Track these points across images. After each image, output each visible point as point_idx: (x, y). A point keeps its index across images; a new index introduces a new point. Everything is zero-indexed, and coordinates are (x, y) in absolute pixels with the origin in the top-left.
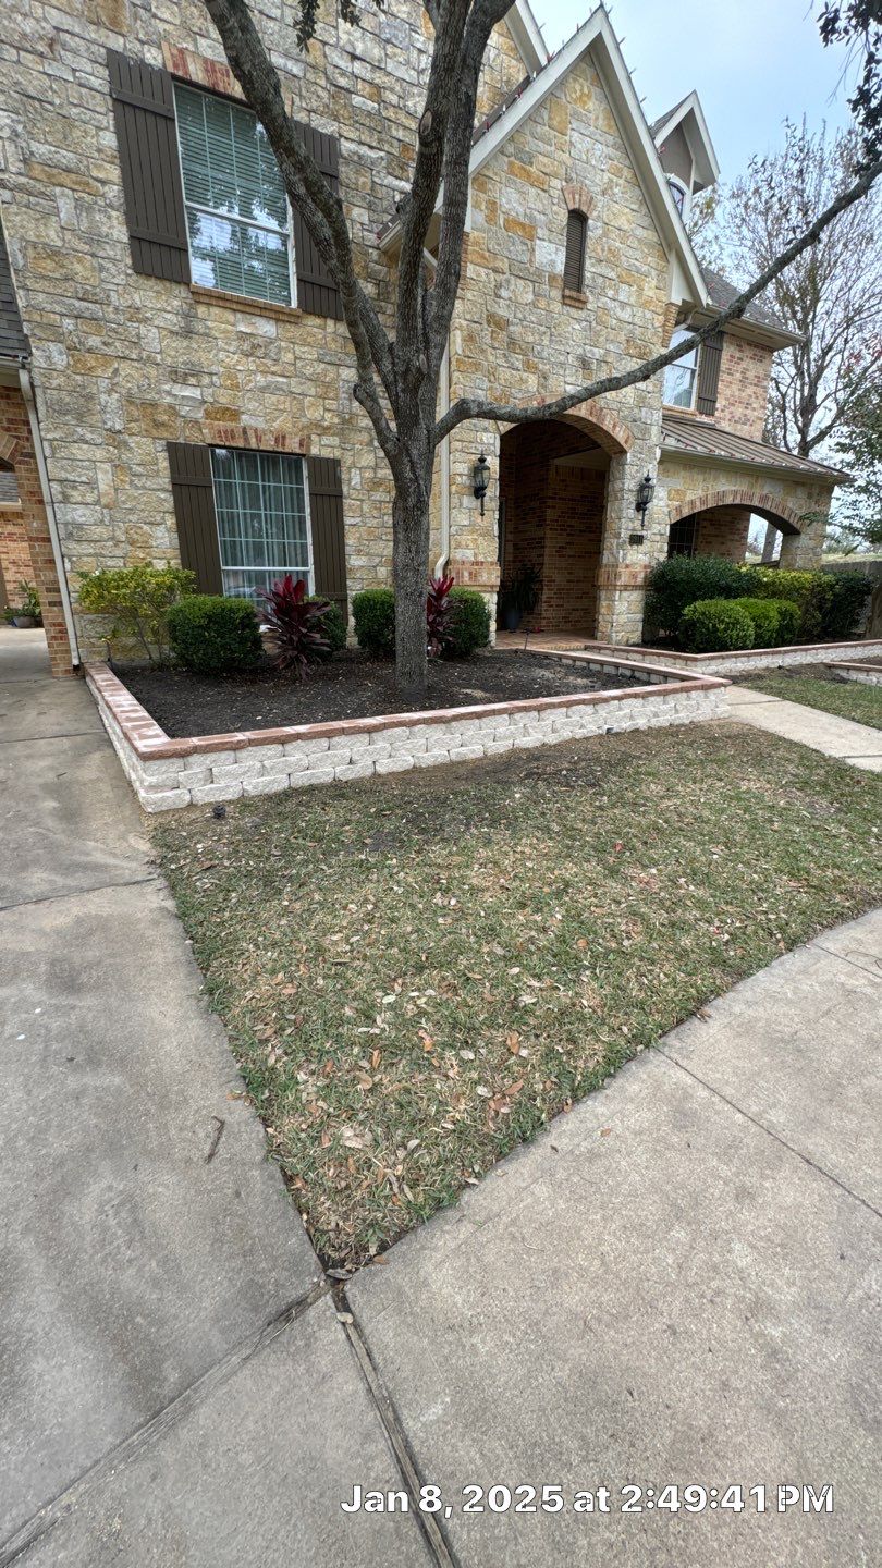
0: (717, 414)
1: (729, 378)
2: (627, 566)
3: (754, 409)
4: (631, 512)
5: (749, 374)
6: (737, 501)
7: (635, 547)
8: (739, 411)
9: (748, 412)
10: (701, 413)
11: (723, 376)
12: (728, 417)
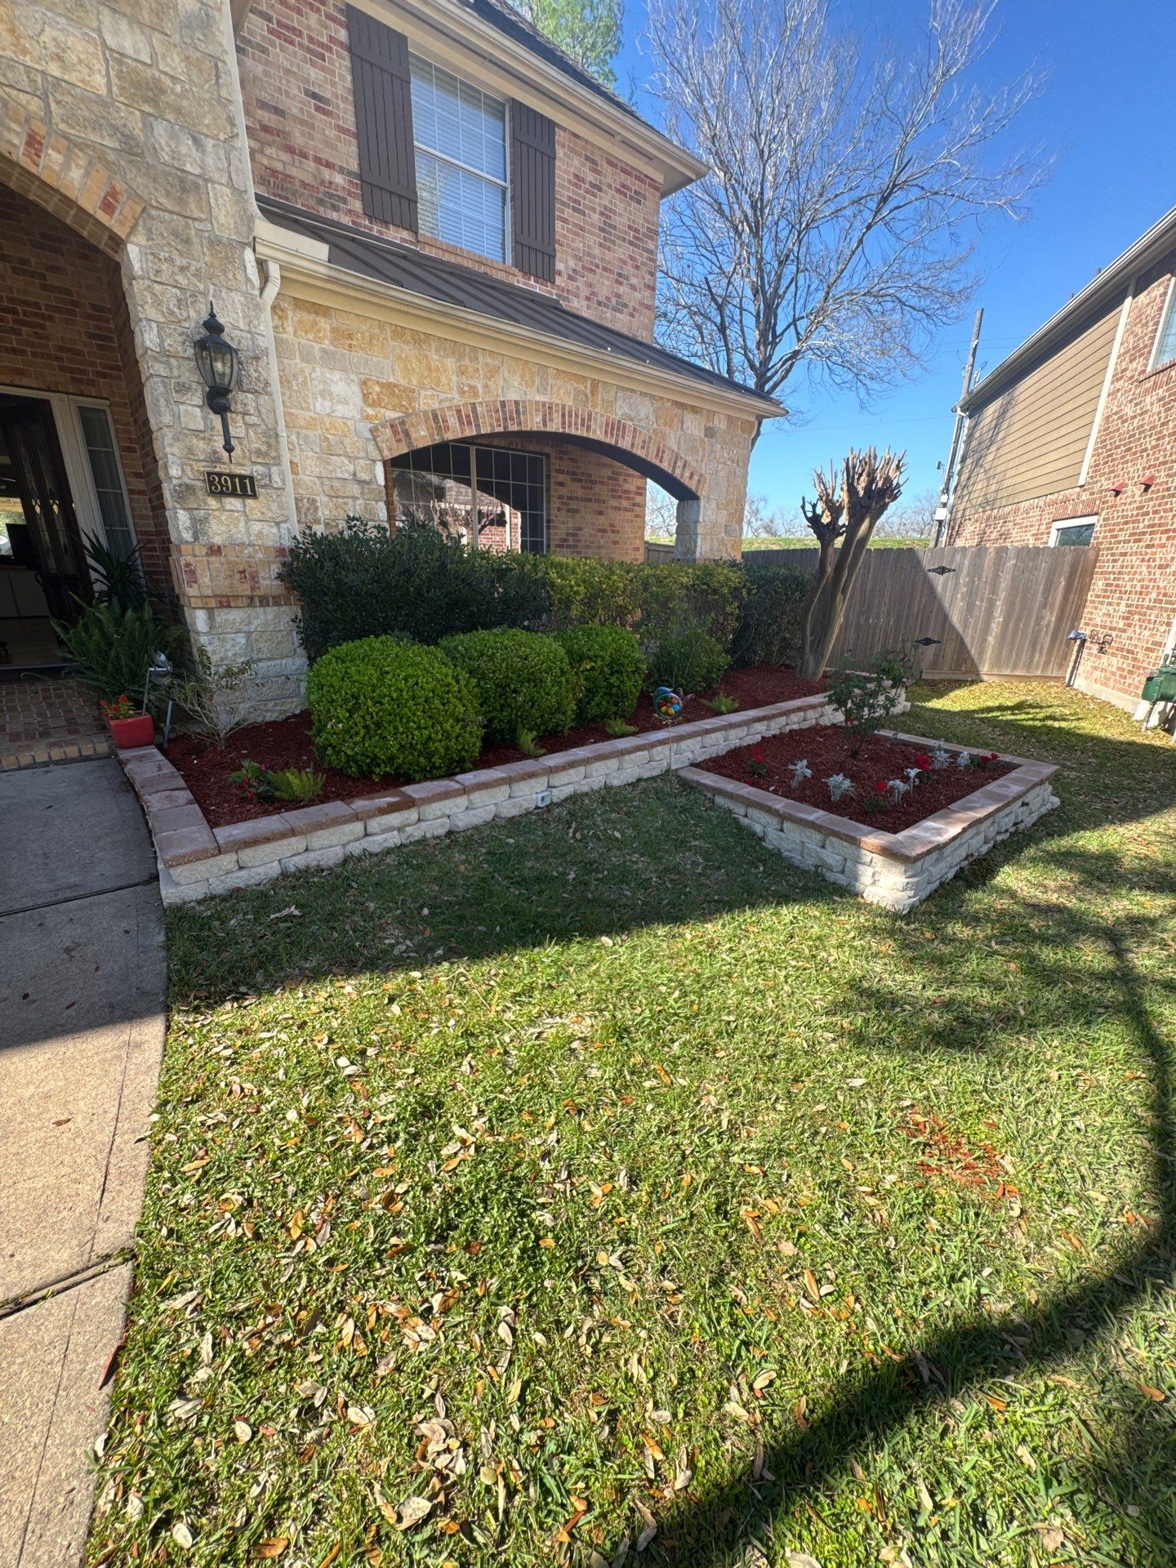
0: (558, 280)
1: (577, 219)
2: (215, 550)
3: (633, 287)
4: (193, 411)
5: (616, 220)
6: (555, 426)
7: (233, 503)
8: (605, 286)
9: (621, 290)
10: (527, 273)
11: (563, 212)
12: (585, 292)
